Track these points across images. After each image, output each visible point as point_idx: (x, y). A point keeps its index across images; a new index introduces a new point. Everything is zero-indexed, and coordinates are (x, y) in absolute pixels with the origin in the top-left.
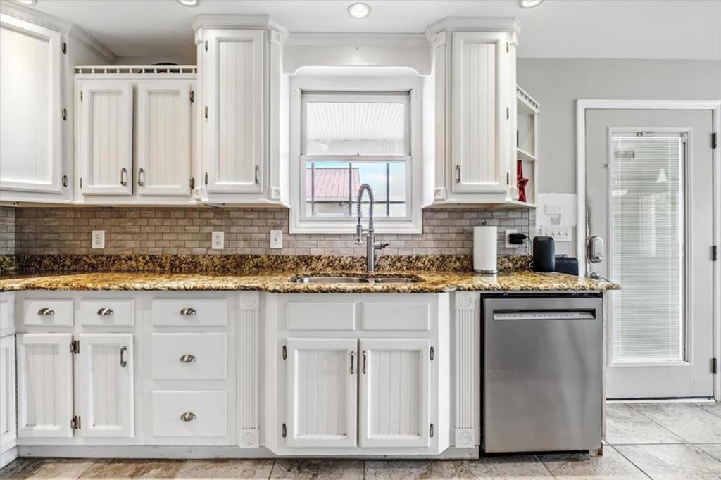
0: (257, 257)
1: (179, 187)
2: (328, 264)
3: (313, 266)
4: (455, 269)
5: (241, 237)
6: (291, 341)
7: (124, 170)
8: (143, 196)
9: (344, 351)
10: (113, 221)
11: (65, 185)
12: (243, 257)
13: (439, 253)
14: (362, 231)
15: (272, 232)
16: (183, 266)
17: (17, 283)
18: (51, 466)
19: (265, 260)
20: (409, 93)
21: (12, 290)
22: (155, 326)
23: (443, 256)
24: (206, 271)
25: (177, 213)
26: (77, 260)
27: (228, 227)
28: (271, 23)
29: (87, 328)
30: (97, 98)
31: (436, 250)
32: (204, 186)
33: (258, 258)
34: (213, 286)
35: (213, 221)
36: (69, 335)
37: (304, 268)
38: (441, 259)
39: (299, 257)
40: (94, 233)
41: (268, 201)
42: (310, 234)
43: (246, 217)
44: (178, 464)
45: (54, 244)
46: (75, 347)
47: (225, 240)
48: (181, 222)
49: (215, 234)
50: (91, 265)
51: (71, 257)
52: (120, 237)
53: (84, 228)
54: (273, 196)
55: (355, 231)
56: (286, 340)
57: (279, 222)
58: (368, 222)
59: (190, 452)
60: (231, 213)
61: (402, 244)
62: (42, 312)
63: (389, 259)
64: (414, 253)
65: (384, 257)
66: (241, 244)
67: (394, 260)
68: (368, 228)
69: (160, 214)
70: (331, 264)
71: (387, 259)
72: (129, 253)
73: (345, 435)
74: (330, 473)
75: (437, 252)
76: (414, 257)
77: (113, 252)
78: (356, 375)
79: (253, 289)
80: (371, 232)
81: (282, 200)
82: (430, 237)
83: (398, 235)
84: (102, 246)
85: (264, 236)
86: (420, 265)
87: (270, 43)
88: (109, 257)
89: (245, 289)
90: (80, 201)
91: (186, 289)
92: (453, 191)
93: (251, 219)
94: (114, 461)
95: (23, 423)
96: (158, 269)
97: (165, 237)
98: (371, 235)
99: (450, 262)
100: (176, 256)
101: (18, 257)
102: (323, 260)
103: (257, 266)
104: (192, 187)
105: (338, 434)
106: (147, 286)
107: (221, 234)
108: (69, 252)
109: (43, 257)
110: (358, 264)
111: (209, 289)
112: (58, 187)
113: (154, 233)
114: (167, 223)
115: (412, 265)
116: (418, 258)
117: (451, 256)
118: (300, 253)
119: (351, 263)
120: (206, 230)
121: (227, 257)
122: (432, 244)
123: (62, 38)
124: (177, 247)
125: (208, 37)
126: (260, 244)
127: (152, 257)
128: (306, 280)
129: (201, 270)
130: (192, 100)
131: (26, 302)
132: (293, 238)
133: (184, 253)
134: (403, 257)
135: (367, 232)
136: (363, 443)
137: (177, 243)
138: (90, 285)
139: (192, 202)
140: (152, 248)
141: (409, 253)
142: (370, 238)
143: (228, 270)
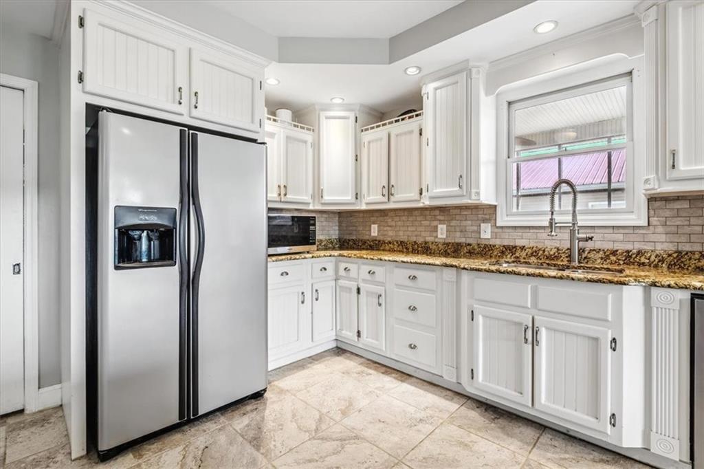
0: (469, 245)
1: (412, 195)
2: (532, 253)
3: (517, 255)
4: (699, 268)
5: (458, 229)
6: (477, 307)
7: (384, 187)
8: (394, 202)
9: (520, 324)
10: (381, 218)
11: (357, 198)
12: (459, 245)
13: (674, 249)
14: (556, 223)
15: (482, 225)
16: (419, 249)
17: (336, 253)
18: (349, 355)
19: (476, 247)
20: (631, 73)
21: (334, 256)
22: (396, 285)
23: (679, 252)
24: (434, 253)
25: (416, 212)
26: (364, 242)
27: (449, 221)
28: (471, 64)
29: (364, 280)
30: (371, 144)
31: (671, 245)
32: (426, 193)
33: (471, 245)
34: (427, 262)
35: (438, 217)
36: (356, 283)
37: (509, 256)
38: (675, 255)
39: (504, 246)
40: (373, 226)
41: (470, 201)
42: (515, 227)
43: (462, 213)
44: (408, 377)
45: (354, 233)
46: (358, 291)
47: (447, 231)
48: (419, 219)
49: (440, 226)
50: (370, 246)
51: (362, 241)
52: (385, 229)
53: (367, 223)
54: (473, 197)
55: (547, 224)
56: (473, 306)
57: (487, 217)
58: (571, 215)
59: (415, 372)
60: (451, 211)
61: (620, 237)
62: (345, 269)
63: (601, 253)
64: (634, 247)
65: (594, 250)
66: (458, 234)
67: (607, 254)
68: (571, 221)
69: (406, 213)
70: (534, 254)
71: (598, 252)
72: (389, 239)
73: (521, 394)
74: (510, 422)
75: (671, 248)
76: (635, 251)
77: (381, 238)
78: (530, 346)
79: (452, 266)
80: (574, 224)
81: (481, 199)
82: (660, 229)
83: (613, 227)
84: (376, 234)
85: (475, 228)
86: (643, 260)
87: (471, 79)
88: (379, 241)
89: (446, 265)
90: (364, 207)
91: (411, 263)
92: (667, 178)
93: (466, 215)
94: (376, 363)
95: (338, 328)
96: (405, 250)
97: (409, 229)
98: (574, 227)
99: (690, 259)
100: (415, 242)
101: (340, 240)
102: (527, 250)
103: (469, 252)
104: (421, 194)
105: (515, 391)
106: (391, 259)
107: (444, 227)
108: (361, 238)
109: (349, 240)
110: (563, 256)
111: (424, 264)
112: (354, 200)
113: (403, 226)
114: (411, 219)
115: (632, 260)
116: (639, 253)
117: (693, 253)
118: (506, 243)
119: (556, 254)
120: (435, 223)
121: (448, 244)
122: (663, 238)
123: (355, 114)
124: (416, 236)
125: (429, 89)
126: (473, 234)
127: (401, 242)
128: (505, 265)
129: (430, 253)
130: (421, 134)
131: (340, 263)
132: (500, 230)
133: (420, 240)
134: (620, 251)
135: (571, 225)
136: (537, 405)
137: (416, 233)
138: (365, 256)
139: (421, 205)
140: (402, 236)
141: (629, 247)
142: (574, 231)
143: (449, 254)
